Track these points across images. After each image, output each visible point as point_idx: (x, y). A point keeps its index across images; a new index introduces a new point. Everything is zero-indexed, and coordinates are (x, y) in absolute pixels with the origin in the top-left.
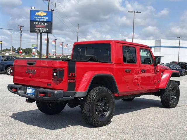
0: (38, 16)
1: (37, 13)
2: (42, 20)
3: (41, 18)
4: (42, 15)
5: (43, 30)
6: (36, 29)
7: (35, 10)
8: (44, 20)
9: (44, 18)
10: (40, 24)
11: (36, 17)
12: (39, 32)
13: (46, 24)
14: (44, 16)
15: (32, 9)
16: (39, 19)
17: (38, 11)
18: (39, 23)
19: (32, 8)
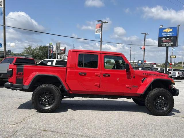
0: (165, 32)
1: (164, 31)
2: (168, 35)
3: (168, 34)
4: (169, 31)
5: (169, 44)
6: (163, 43)
7: (163, 28)
8: (170, 35)
9: (170, 33)
10: (167, 39)
11: (164, 34)
12: (165, 46)
13: (172, 38)
14: (170, 32)
15: (160, 28)
16: (166, 35)
17: (165, 29)
18: (165, 39)
19: (161, 26)
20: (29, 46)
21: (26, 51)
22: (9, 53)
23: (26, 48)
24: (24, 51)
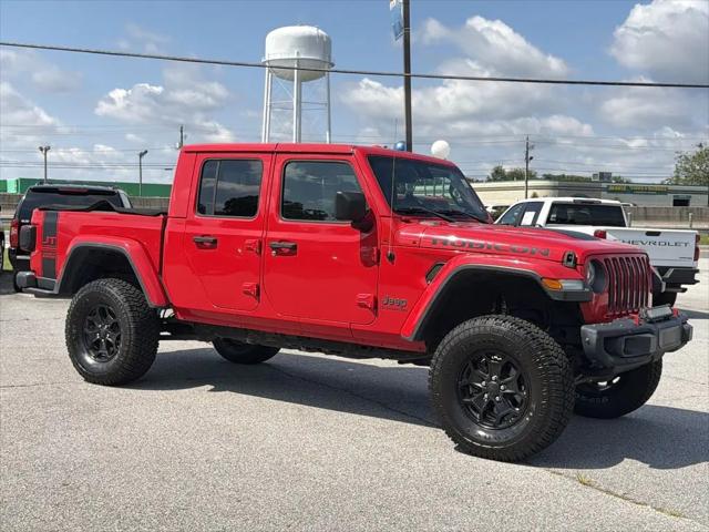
20: (701, 146)
21: (686, 170)
22: (604, 185)
23: (686, 158)
24: (677, 171)
